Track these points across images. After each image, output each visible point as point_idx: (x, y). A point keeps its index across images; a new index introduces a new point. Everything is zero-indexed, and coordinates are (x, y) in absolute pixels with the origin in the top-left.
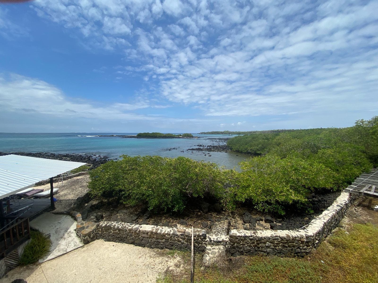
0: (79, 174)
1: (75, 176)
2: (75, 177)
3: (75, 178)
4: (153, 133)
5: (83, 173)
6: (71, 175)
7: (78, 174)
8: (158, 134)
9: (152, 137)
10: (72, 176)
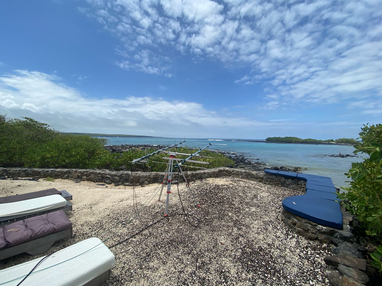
0: (220, 171)
1: (211, 175)
2: (211, 177)
3: (210, 181)
4: (287, 137)
5: (227, 171)
6: (202, 171)
7: (217, 170)
8: (294, 139)
9: (285, 142)
10: (205, 173)
